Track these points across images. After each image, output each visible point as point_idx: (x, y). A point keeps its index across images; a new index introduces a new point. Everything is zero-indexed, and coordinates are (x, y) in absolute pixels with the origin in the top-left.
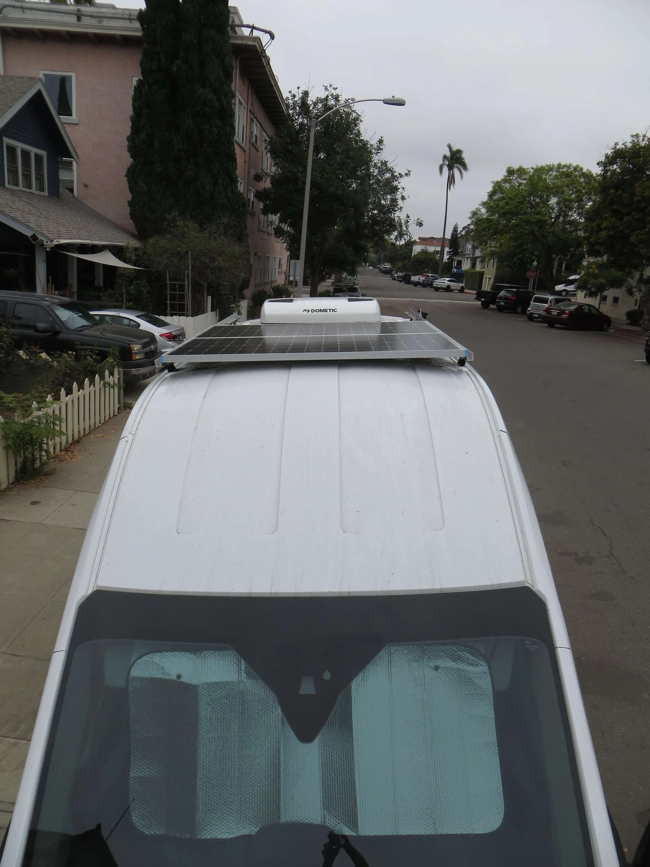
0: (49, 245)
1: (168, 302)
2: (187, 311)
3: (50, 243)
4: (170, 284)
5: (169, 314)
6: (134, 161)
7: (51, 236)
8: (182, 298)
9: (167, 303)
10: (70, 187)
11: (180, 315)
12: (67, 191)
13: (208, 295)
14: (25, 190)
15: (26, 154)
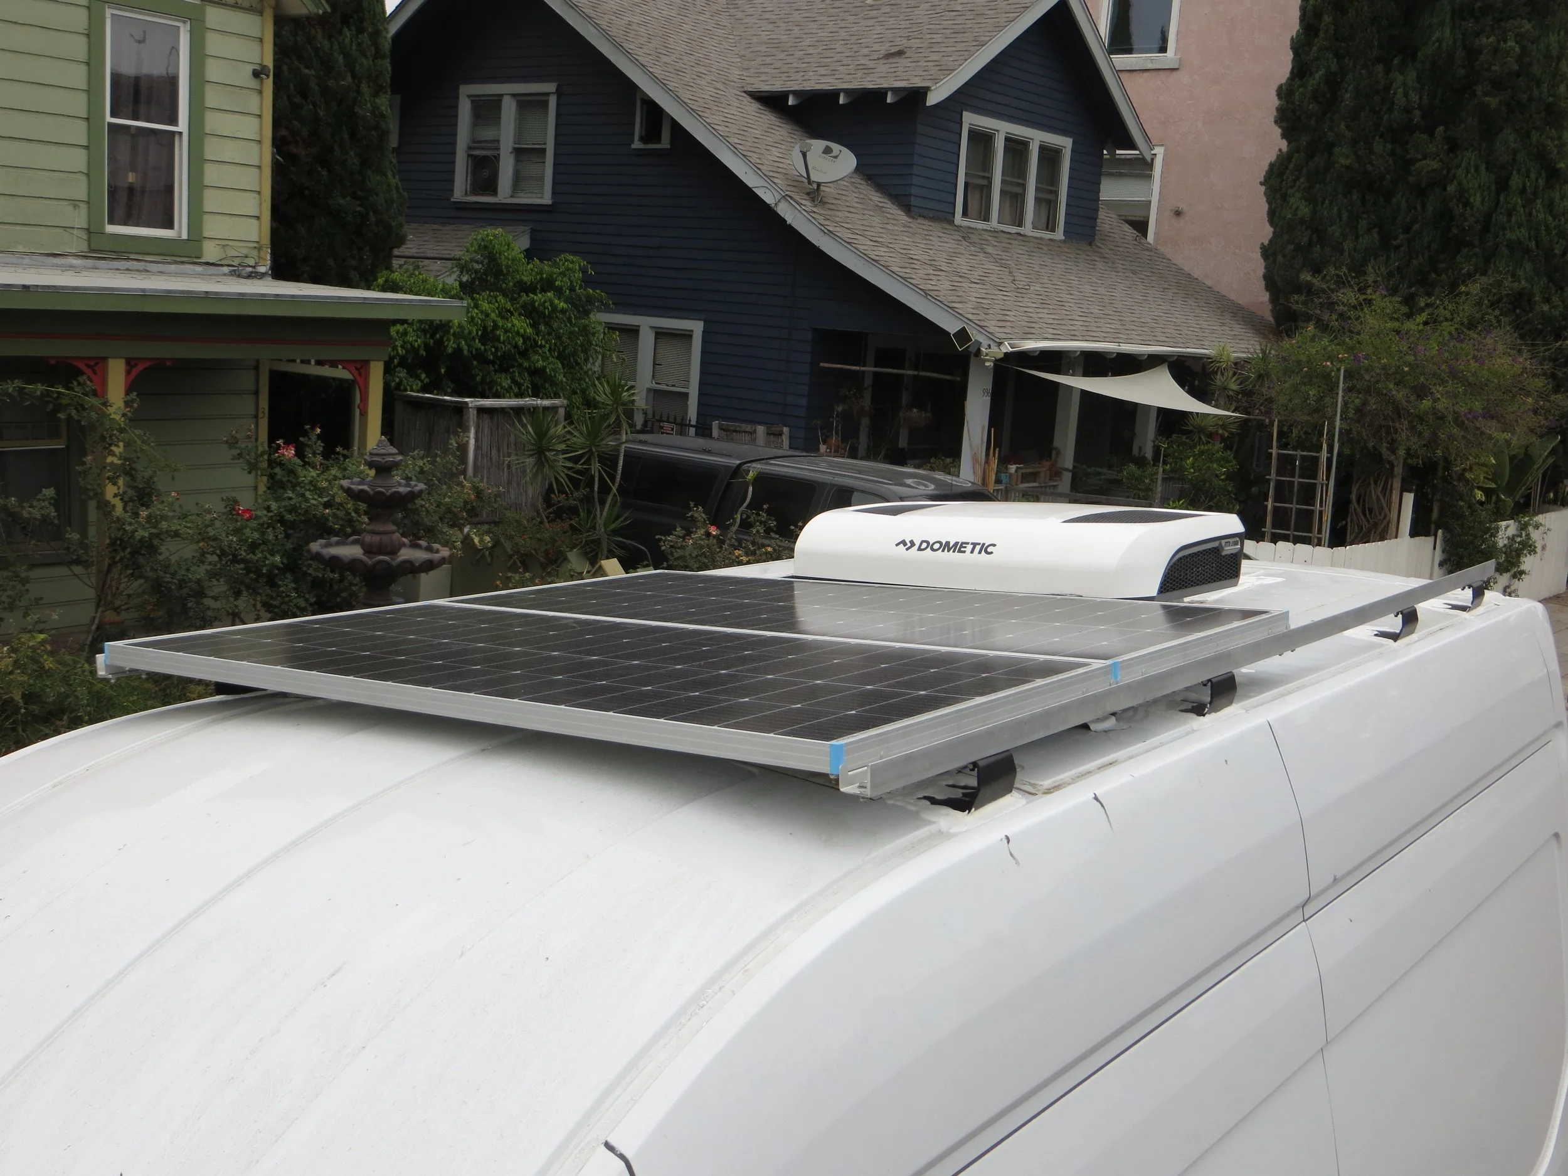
0: (993, 352)
1: (1270, 504)
2: (1320, 531)
3: (994, 349)
4: (1279, 454)
5: (1268, 536)
6: (1289, 143)
7: (999, 333)
8: (1308, 494)
9: (1267, 506)
10: (1142, 219)
11: (1296, 540)
12: (1127, 228)
13: (1403, 490)
14: (1005, 230)
15: (1017, 149)
